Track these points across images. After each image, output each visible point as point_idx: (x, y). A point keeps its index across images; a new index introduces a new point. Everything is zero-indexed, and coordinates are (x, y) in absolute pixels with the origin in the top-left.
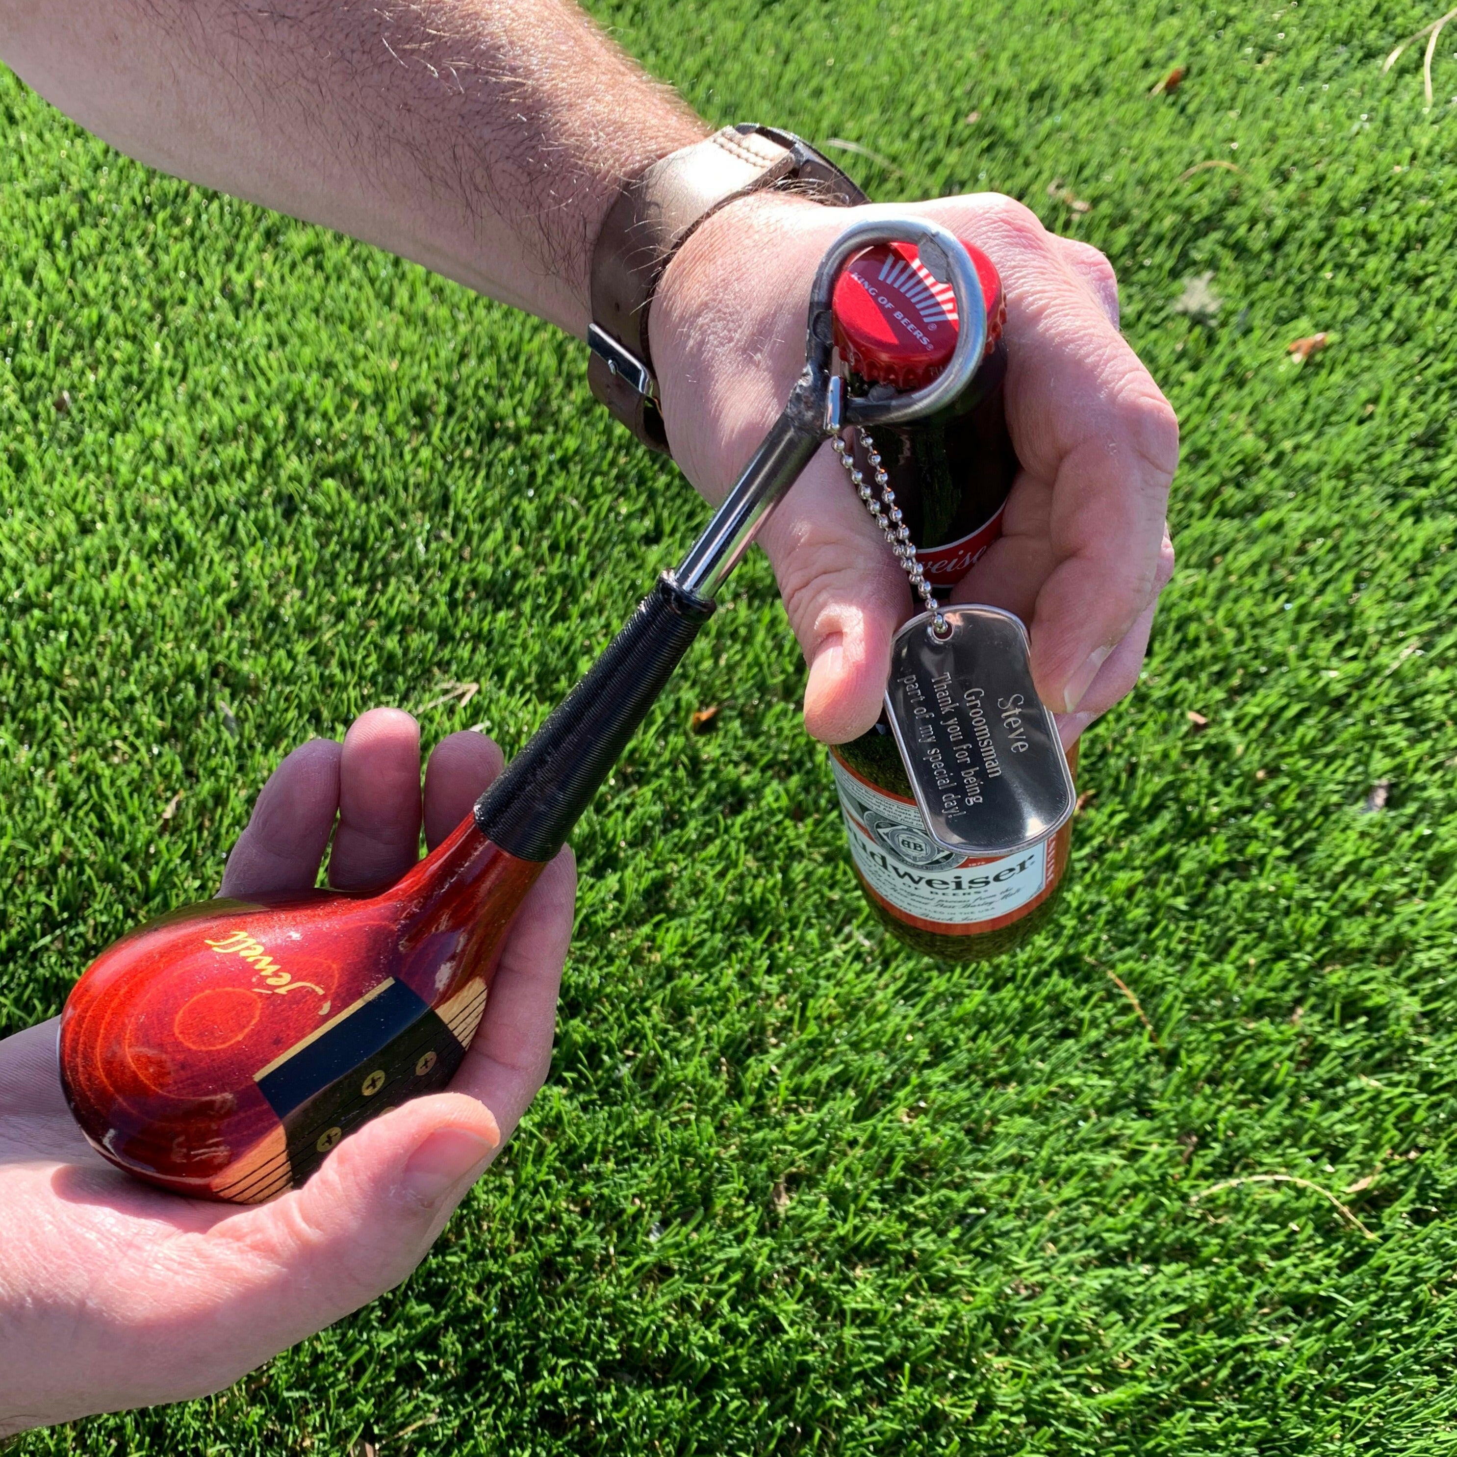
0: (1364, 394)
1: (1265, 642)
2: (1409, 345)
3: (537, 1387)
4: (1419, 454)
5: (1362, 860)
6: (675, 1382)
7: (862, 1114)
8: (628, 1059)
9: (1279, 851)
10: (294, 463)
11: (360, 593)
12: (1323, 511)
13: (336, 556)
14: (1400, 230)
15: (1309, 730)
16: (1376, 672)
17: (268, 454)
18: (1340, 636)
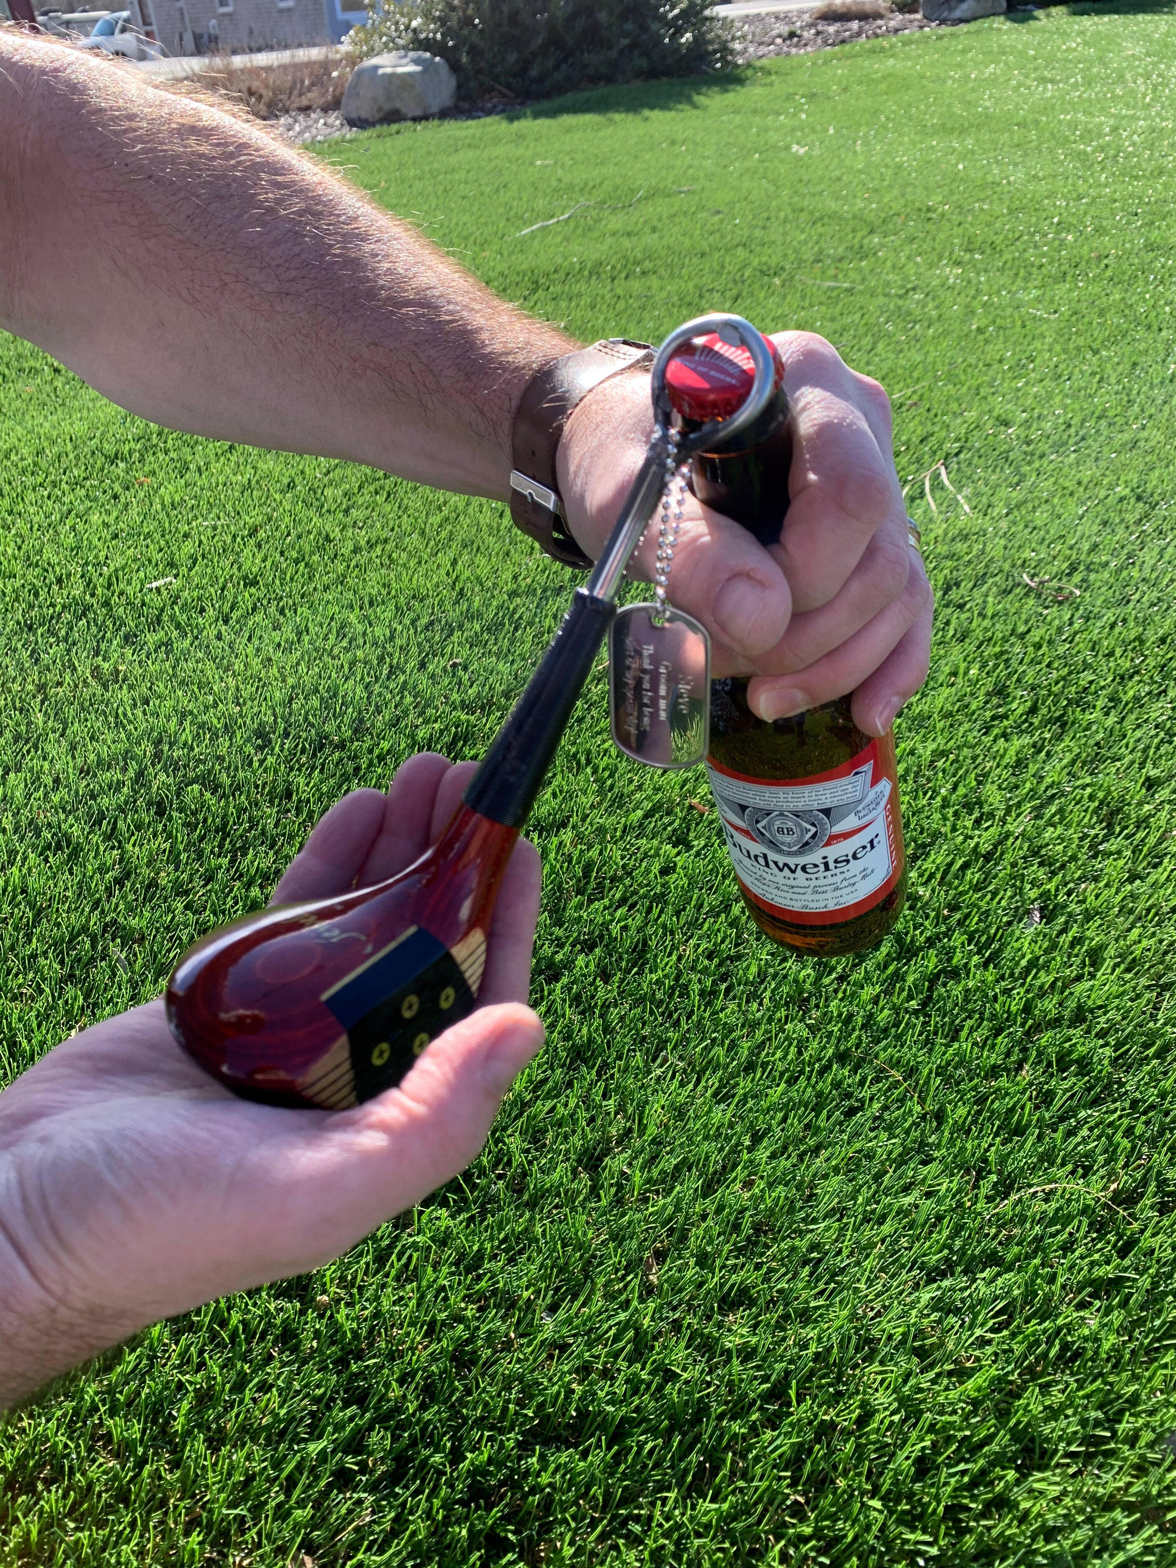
0: (947, 670)
1: (925, 823)
2: (967, 640)
3: (464, 1466)
4: (995, 700)
5: (1038, 958)
6: (592, 1436)
7: (708, 1190)
8: (500, 1177)
9: (976, 959)
10: (162, 777)
11: (225, 861)
12: (939, 739)
13: (202, 839)
14: (941, 577)
15: (973, 875)
16: (1008, 835)
17: (140, 774)
18: (976, 814)
